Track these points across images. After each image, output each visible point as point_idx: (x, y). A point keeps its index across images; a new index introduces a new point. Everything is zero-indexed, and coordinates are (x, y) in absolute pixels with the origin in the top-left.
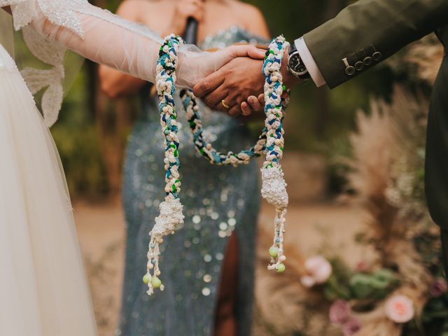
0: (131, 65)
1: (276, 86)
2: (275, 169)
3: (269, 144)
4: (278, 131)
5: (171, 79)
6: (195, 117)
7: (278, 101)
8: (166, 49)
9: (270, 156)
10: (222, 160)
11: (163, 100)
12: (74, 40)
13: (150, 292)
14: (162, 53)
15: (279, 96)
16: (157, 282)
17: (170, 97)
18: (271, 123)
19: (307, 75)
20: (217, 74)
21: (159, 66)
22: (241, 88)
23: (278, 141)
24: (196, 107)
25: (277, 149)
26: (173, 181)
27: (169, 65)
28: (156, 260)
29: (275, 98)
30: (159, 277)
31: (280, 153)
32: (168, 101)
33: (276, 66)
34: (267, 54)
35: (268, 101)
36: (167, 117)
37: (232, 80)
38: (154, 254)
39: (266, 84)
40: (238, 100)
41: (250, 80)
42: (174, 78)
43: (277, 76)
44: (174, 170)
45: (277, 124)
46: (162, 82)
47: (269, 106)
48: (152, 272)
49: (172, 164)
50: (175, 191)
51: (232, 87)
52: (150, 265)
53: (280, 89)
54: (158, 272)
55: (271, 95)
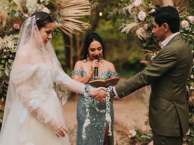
0: (79, 91)
1: (109, 97)
2: (108, 115)
3: (107, 109)
4: (109, 107)
5: (87, 94)
6: (94, 102)
7: (108, 101)
8: (86, 87)
9: (107, 112)
10: (100, 111)
11: (86, 98)
12: (67, 86)
13: (84, 139)
14: (86, 88)
15: (109, 99)
16: (85, 137)
17: (87, 98)
18: (107, 105)
19: (115, 95)
20: (97, 93)
21: (85, 91)
22: (101, 96)
23: (109, 109)
24: (94, 99)
25: (108, 110)
26: (88, 115)
27: (87, 91)
28: (85, 132)
29: (108, 100)
30: (85, 136)
31: (109, 111)
32: (87, 99)
33: (109, 93)
34: (107, 90)
35: (107, 100)
36: (87, 102)
37: (99, 95)
38: (84, 131)
39: (106, 97)
40: (101, 99)
41: (103, 95)
42: (88, 94)
43: (109, 95)
44: (88, 113)
45: (108, 105)
46: (85, 94)
47: (107, 102)
48: (84, 135)
49: (88, 112)
50: (88, 117)
51: (100, 96)
52: (83, 133)
53: (109, 98)
54: (85, 135)
55: (107, 99)
